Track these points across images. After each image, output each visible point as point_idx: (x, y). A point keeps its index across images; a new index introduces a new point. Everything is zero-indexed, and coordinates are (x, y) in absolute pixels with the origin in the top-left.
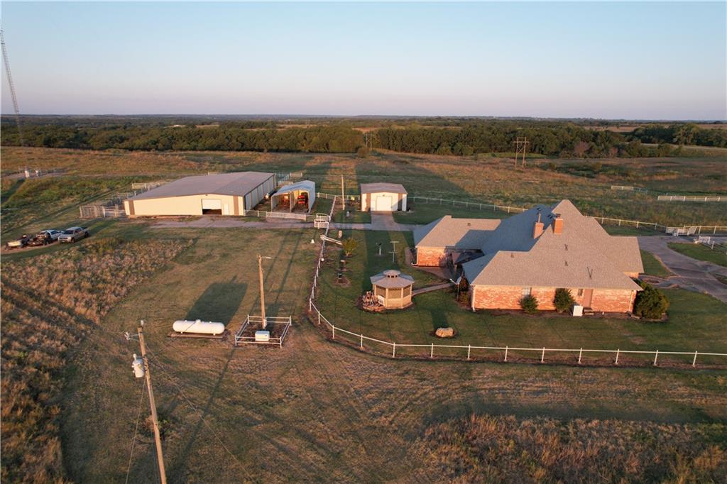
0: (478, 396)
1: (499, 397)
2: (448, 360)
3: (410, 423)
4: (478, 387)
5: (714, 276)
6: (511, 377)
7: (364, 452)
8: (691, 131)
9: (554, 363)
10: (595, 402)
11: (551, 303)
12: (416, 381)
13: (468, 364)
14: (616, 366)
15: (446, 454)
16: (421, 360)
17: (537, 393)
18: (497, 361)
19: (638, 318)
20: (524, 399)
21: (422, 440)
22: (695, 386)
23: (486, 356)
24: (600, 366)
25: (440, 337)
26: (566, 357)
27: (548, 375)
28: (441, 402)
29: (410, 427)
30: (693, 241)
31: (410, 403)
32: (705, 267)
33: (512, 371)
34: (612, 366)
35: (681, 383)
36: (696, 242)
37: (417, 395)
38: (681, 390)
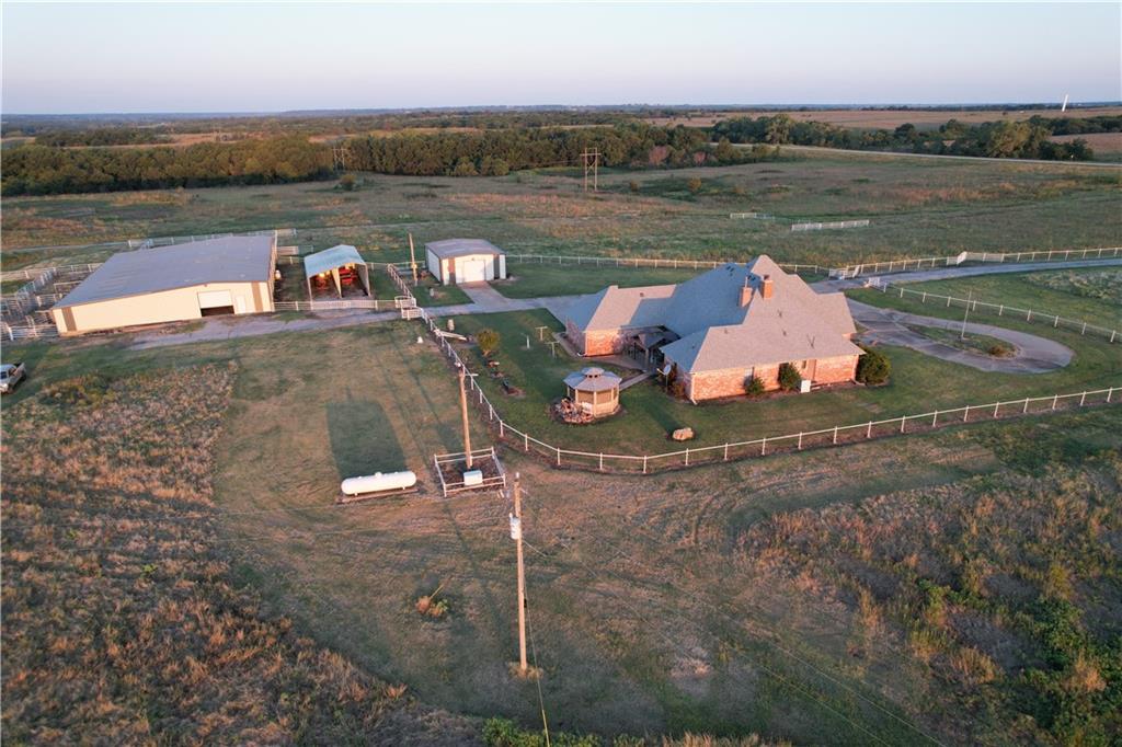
0: (762, 496)
1: (782, 493)
2: (706, 465)
3: (715, 538)
4: (755, 486)
5: (904, 324)
6: (779, 470)
7: (692, 576)
8: (786, 125)
9: (811, 448)
10: (871, 478)
11: (775, 382)
12: (689, 494)
13: (729, 465)
14: (869, 440)
15: (773, 558)
16: (677, 470)
17: (814, 481)
18: (755, 455)
19: (863, 384)
20: (807, 491)
21: (739, 552)
22: (945, 446)
23: (742, 452)
24: (855, 443)
25: (680, 441)
26: (820, 439)
27: (813, 460)
28: (729, 510)
29: (718, 542)
30: (862, 284)
31: (700, 519)
32: (891, 315)
33: (776, 463)
34: (865, 440)
35: (932, 445)
36: (867, 286)
37: (702, 509)
38: (935, 451)
